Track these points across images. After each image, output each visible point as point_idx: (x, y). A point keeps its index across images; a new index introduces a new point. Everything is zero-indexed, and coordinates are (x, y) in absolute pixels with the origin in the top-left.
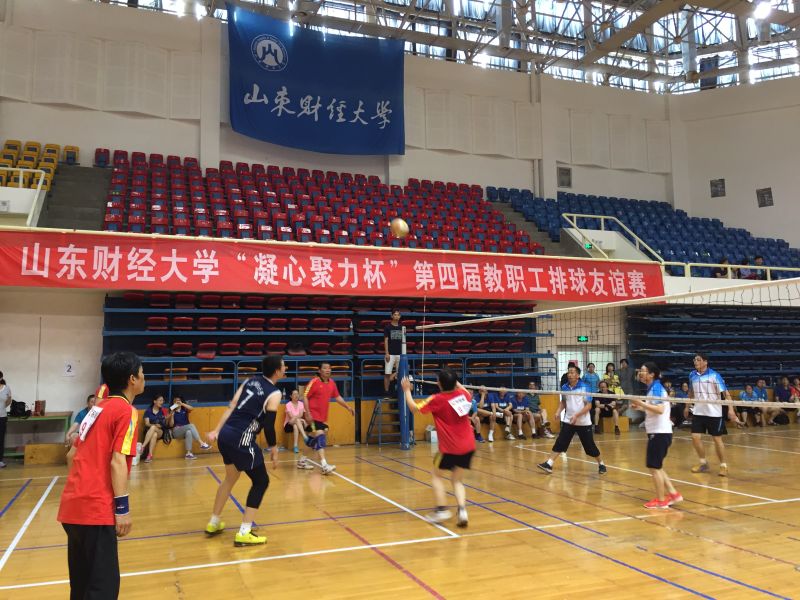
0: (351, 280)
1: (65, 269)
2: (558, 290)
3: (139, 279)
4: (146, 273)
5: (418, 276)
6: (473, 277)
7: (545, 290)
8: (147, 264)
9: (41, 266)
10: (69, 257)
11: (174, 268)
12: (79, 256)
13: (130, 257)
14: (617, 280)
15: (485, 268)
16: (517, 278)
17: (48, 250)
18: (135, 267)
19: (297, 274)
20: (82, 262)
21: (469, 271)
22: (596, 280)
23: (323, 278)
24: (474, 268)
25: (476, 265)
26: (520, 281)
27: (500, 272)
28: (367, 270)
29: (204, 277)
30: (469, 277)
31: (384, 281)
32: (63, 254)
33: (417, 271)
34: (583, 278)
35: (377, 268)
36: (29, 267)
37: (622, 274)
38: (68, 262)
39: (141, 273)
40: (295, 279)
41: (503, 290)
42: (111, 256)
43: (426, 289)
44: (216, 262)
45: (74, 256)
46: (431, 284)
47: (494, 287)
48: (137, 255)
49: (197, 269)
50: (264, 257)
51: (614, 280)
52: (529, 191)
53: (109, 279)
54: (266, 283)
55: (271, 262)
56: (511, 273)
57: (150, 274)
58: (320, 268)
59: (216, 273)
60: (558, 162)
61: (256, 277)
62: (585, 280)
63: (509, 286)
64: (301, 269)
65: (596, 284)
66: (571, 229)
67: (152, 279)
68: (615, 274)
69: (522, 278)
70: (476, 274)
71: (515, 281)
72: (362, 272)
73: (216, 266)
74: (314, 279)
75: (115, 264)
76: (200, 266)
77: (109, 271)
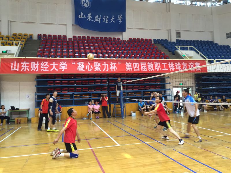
0: (106, 69)
1: (23, 68)
2: (171, 69)
3: (44, 70)
4: (46, 69)
5: (127, 67)
6: (144, 67)
7: (167, 69)
8: (46, 66)
9: (16, 68)
10: (24, 65)
11: (54, 67)
12: (27, 65)
13: (41, 65)
14: (191, 65)
15: (148, 64)
16: (158, 66)
17: (18, 64)
18: (43, 67)
19: (90, 68)
20: (28, 66)
21: (143, 65)
22: (184, 66)
23: (98, 68)
24: (144, 64)
25: (145, 63)
26: (159, 67)
27: (153, 65)
28: (111, 66)
29: (62, 69)
30: (143, 67)
31: (117, 69)
32: (22, 64)
33: (127, 66)
34: (180, 65)
35: (114, 65)
36: (13, 68)
37: (193, 64)
38: (24, 66)
39: (45, 69)
40: (90, 69)
41: (154, 70)
42: (36, 64)
43: (129, 71)
44: (66, 65)
45: (25, 65)
46: (131, 69)
47: (151, 69)
48: (43, 64)
49: (61, 67)
50: (80, 63)
51: (190, 66)
52: (167, 40)
53: (36, 71)
54: (81, 71)
55: (82, 64)
56: (156, 65)
57: (47, 69)
58: (97, 66)
59: (66, 68)
60: (176, 30)
61: (78, 69)
62: (180, 66)
63: (156, 69)
64: (91, 66)
65: (184, 67)
66: (178, 51)
67: (48, 70)
68: (190, 64)
69: (160, 66)
70: (145, 66)
71: (158, 67)
72: (110, 66)
73: (66, 66)
74: (95, 69)
75: (37, 67)
76: (62, 66)
77: (36, 68)
